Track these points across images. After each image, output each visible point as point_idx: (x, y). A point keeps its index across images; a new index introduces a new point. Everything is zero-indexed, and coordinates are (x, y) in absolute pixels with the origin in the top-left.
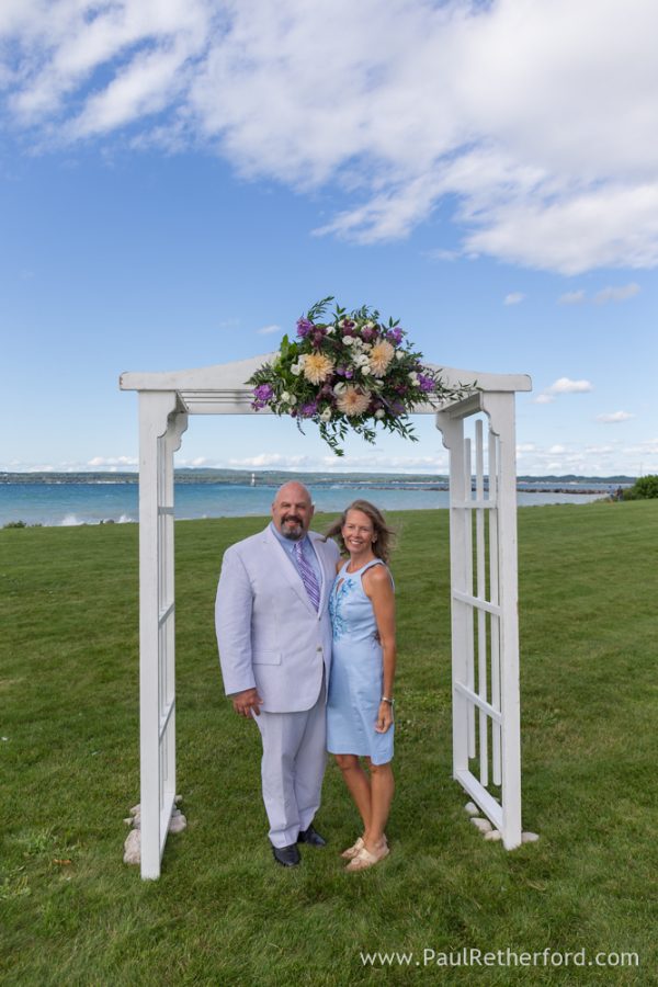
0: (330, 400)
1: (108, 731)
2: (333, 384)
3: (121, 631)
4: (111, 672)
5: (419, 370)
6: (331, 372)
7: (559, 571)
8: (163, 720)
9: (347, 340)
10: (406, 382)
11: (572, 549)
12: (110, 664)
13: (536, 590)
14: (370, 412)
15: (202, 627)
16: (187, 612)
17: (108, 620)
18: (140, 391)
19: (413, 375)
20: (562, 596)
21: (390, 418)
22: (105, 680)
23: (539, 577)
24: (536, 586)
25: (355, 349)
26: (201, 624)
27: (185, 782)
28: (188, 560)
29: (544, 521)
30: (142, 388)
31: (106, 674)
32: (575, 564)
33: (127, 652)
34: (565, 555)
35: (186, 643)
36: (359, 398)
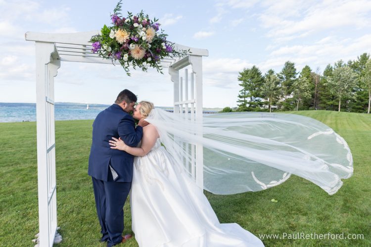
0: (127, 50)
1: (25, 202)
2: (129, 44)
3: (31, 161)
4: (26, 178)
5: (165, 42)
6: (128, 38)
8: (50, 195)
9: (136, 25)
10: (161, 47)
12: (27, 175)
14: (145, 59)
15: (68, 159)
16: (61, 153)
17: (26, 157)
18: (36, 41)
19: (163, 44)
21: (153, 62)
22: (24, 181)
25: (139, 30)
26: (67, 158)
27: (62, 222)
28: (61, 134)
30: (37, 40)
31: (24, 179)
33: (34, 170)
35: (61, 165)
36: (141, 51)
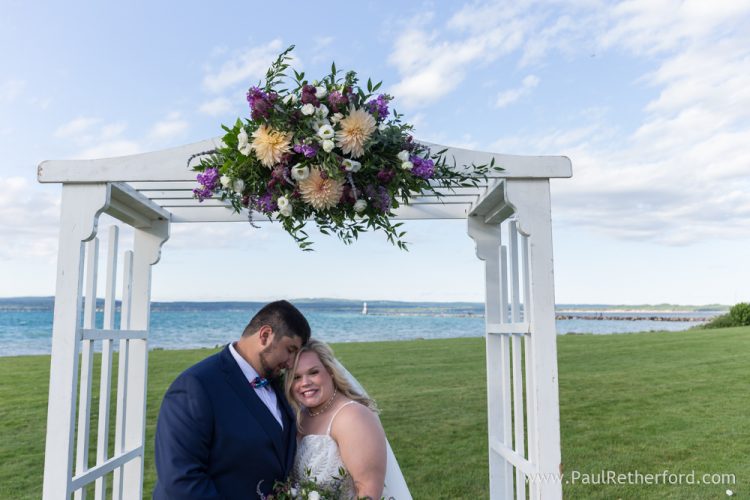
2: (290, 166)
6: (287, 149)
7: (650, 401)
10: (393, 164)
11: (664, 378)
13: (623, 423)
14: (344, 206)
18: (66, 184)
19: (403, 155)
20: (652, 430)
23: (629, 408)
24: (624, 418)
25: (318, 121)
29: (637, 348)
30: (65, 180)
32: (665, 394)
34: (656, 384)
36: (329, 184)
